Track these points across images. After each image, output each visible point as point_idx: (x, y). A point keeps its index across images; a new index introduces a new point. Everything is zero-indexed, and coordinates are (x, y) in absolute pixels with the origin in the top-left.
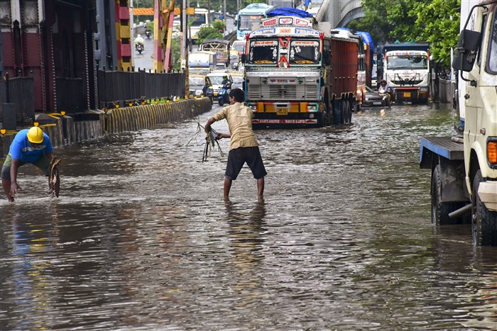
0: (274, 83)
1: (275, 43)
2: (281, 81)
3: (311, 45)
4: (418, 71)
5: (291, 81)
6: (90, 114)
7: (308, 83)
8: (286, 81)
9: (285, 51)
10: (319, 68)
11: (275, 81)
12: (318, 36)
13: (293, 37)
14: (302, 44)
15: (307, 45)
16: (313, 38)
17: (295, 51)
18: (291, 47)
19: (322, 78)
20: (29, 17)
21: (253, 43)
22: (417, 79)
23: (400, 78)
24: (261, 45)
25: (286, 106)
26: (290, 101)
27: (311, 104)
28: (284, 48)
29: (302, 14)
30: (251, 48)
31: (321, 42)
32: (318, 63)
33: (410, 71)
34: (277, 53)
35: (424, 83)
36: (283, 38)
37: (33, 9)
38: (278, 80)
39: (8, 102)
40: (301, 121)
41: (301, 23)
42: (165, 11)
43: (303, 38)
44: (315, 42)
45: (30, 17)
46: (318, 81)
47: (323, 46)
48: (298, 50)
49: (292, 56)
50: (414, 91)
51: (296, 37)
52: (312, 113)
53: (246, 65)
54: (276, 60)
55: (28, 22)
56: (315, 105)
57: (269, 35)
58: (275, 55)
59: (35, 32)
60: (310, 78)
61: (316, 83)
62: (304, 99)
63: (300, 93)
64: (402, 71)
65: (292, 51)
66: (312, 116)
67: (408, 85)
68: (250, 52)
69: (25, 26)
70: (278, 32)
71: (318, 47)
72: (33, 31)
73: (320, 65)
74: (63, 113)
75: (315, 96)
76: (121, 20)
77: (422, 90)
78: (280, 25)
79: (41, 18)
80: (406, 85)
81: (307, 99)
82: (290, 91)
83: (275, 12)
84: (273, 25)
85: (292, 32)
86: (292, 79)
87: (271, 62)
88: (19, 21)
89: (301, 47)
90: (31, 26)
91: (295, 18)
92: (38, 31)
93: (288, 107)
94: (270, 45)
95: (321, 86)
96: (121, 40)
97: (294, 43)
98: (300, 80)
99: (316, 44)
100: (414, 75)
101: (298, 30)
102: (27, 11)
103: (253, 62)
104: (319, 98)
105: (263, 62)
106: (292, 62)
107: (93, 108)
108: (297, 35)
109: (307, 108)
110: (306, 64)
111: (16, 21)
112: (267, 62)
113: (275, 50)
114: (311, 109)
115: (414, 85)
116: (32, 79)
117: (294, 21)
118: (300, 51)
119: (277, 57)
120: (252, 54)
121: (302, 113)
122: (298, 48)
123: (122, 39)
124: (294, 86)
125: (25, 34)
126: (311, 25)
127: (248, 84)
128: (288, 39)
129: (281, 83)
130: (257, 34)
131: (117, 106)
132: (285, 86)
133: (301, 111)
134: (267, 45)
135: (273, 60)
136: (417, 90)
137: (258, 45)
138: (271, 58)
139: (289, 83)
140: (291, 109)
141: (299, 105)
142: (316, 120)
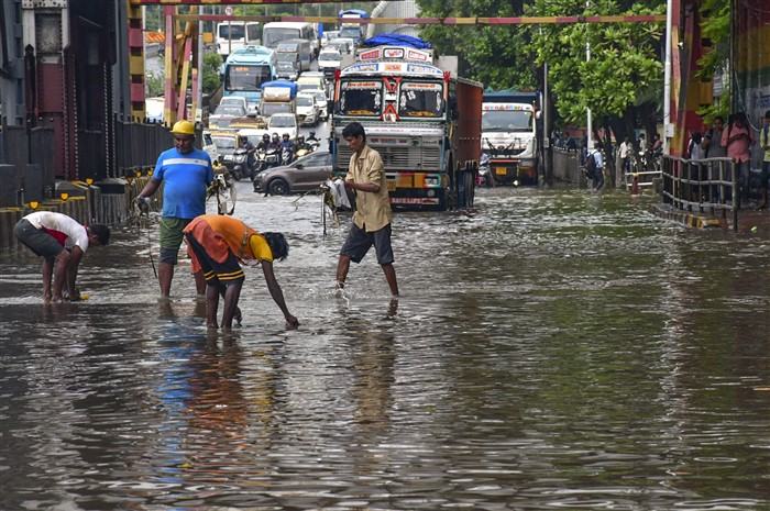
0: (376, 143)
1: (378, 85)
2: (387, 141)
3: (431, 89)
4: (518, 135)
5: (402, 141)
6: (111, 185)
7: (426, 145)
8: (394, 141)
9: (393, 98)
10: (443, 122)
11: (377, 140)
12: (440, 75)
13: (404, 77)
14: (418, 87)
15: (425, 88)
16: (434, 78)
17: (407, 97)
18: (401, 92)
19: (447, 138)
20: (47, 41)
21: (345, 85)
22: (517, 147)
23: (490, 145)
24: (357, 87)
25: (393, 177)
26: (399, 171)
27: (430, 175)
28: (390, 93)
29: (417, 43)
30: (342, 91)
31: (445, 85)
32: (442, 116)
33: (506, 135)
34: (381, 100)
35: (528, 153)
36: (390, 78)
37: (54, 29)
38: (382, 140)
39: (30, 163)
40: (415, 201)
41: (416, 56)
42: (179, 37)
43: (418, 78)
44: (436, 85)
45: (50, 40)
46: (441, 142)
47: (448, 91)
48: (412, 96)
49: (403, 104)
50: (511, 165)
51: (409, 77)
52: (431, 188)
53: (336, 116)
54: (379, 109)
55: (45, 48)
56: (436, 178)
57: (369, 73)
58: (377, 103)
59: (56, 62)
60: (429, 137)
61: (437, 145)
62: (419, 168)
63: (415, 159)
64: (495, 134)
65: (403, 97)
66: (432, 193)
67: (503, 156)
68: (340, 97)
69: (42, 54)
70: (383, 68)
71: (442, 93)
72: (53, 60)
73: (444, 118)
74: (89, 181)
75: (436, 163)
76: (132, 48)
77: (524, 164)
78: (385, 59)
79: (65, 42)
80: (499, 156)
81: (424, 168)
82: (399, 156)
83: (377, 40)
84: (375, 59)
85: (403, 70)
86: (404, 138)
87: (372, 113)
88: (34, 45)
89: (415, 92)
90: (49, 54)
91: (408, 49)
92: (60, 60)
93: (397, 180)
94: (371, 87)
95: (446, 149)
96: (131, 78)
97: (406, 86)
98: (415, 139)
99: (438, 87)
100: (512, 140)
101: (411, 67)
102: (45, 31)
103: (345, 112)
104: (443, 167)
105: (359, 112)
106: (402, 113)
107: (112, 176)
108: (411, 74)
109: (424, 182)
110: (423, 116)
111: (29, 46)
112: (366, 112)
113: (378, 96)
114: (430, 182)
115: (513, 156)
116: (53, 130)
117: (406, 53)
118: (414, 97)
119: (381, 105)
120: (343, 101)
121: (417, 189)
122: (412, 93)
123: (133, 75)
124: (406, 149)
125: (40, 65)
126: (430, 59)
127: (338, 145)
128: (398, 80)
129: (386, 144)
130: (350, 72)
131: (139, 174)
132: (393, 149)
133: (416, 186)
134: (365, 87)
135: (375, 111)
136: (516, 163)
137: (352, 87)
138: (371, 108)
139: (398, 144)
140: (401, 182)
141: (413, 177)
142: (437, 200)
